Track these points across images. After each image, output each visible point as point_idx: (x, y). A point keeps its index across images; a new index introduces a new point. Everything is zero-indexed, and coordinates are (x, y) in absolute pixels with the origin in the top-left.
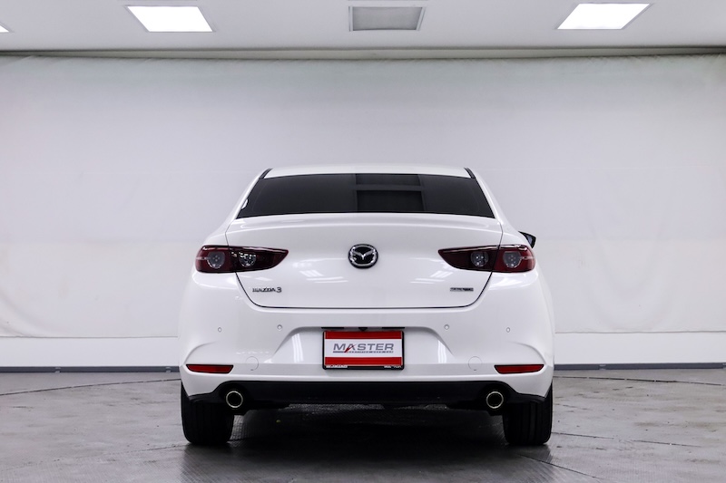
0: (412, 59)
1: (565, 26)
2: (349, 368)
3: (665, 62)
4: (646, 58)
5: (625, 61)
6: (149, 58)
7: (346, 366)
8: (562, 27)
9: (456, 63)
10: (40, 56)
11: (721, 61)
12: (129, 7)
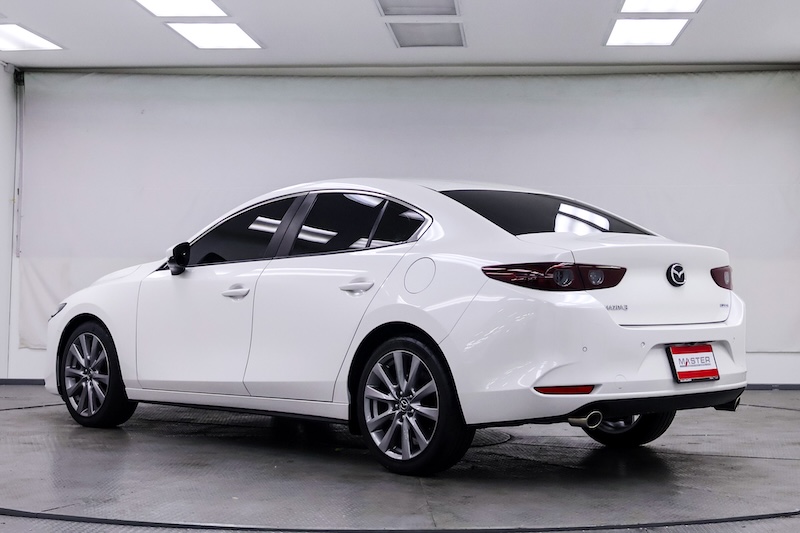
0: (468, 76)
2: (693, 381)
3: (723, 79)
4: (704, 75)
5: (683, 78)
6: (208, 75)
7: (690, 380)
8: (611, 42)
9: (512, 79)
10: (101, 73)
11: (780, 77)
12: (169, 24)
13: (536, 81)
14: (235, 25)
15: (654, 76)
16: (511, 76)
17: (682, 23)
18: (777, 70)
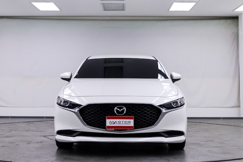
1: (171, 9)
5: (192, 21)
8: (170, 10)
9: (138, 21)
10: (8, 18)
11: (222, 21)
12: (32, 3)
13: (146, 22)
14: (53, 3)
15: (183, 21)
16: (138, 20)
17: (194, 4)
18: (221, 19)
